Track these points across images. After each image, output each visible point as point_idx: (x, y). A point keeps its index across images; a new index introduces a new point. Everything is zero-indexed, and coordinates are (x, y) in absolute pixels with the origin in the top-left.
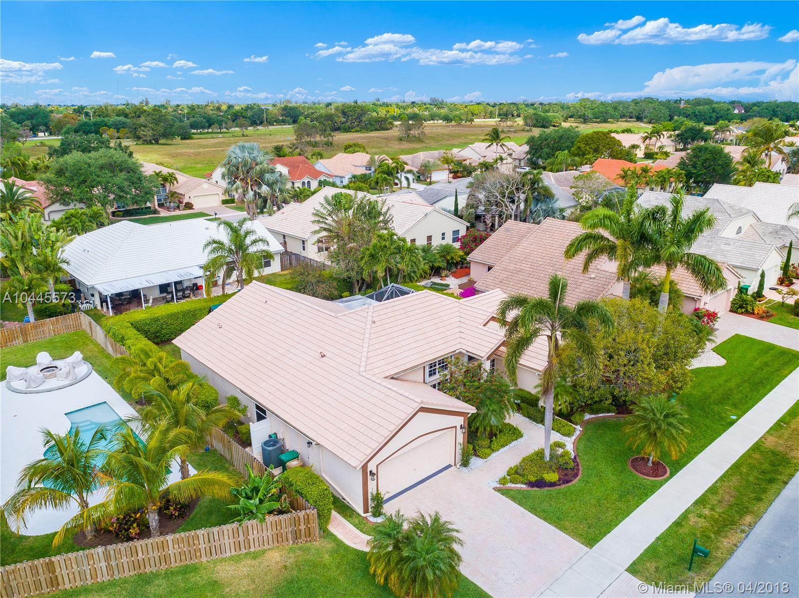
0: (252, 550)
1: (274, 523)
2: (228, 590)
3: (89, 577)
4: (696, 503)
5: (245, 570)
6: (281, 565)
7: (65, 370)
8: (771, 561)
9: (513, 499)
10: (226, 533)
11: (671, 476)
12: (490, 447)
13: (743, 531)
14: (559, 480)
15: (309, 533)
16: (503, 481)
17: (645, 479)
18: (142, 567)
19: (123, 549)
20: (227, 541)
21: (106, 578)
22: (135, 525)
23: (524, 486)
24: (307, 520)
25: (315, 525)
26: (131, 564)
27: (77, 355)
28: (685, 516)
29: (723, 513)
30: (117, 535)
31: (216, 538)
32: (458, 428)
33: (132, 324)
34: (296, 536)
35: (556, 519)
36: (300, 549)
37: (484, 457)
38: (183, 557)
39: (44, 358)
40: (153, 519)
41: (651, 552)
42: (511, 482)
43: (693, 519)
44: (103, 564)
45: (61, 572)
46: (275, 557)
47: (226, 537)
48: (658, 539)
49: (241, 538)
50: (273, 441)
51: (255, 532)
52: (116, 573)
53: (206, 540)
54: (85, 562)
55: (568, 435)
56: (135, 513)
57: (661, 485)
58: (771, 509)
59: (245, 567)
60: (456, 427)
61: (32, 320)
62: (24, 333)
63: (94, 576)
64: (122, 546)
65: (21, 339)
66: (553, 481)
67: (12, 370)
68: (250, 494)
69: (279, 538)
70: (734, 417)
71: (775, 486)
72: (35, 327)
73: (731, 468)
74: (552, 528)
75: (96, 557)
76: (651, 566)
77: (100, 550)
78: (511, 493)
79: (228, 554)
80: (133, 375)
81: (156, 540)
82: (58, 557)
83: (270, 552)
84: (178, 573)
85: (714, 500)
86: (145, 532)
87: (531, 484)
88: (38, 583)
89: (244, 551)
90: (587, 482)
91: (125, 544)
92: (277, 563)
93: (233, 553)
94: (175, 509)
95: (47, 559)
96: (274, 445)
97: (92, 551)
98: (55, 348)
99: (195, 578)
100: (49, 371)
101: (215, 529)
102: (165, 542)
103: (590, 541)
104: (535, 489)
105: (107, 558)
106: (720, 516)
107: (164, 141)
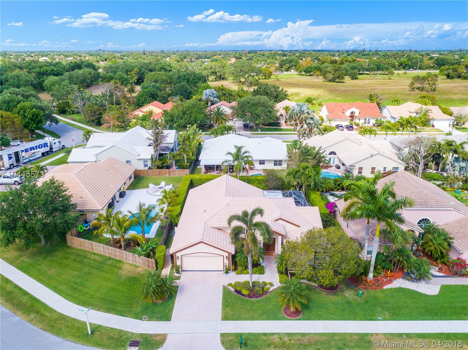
1: (143, 259)
11: (297, 320)
14: (248, 295)
15: (152, 267)
16: (230, 284)
17: (282, 314)
23: (234, 290)
24: (152, 263)
25: (154, 265)
28: (273, 334)
29: (292, 344)
32: (225, 257)
33: (191, 179)
34: (149, 266)
37: (237, 274)
39: (163, 184)
42: (232, 286)
43: (275, 337)
45: (94, 247)
49: (134, 259)
55: (281, 283)
59: (130, 268)
62: (169, 173)
66: (244, 294)
67: (151, 185)
69: (144, 264)
70: (380, 318)
72: (173, 172)
73: (330, 334)
74: (221, 307)
78: (226, 290)
85: (297, 337)
90: (258, 302)
92: (138, 271)
94: (133, 244)
103: (225, 318)
104: (235, 293)
106: (289, 344)
107: (338, 80)
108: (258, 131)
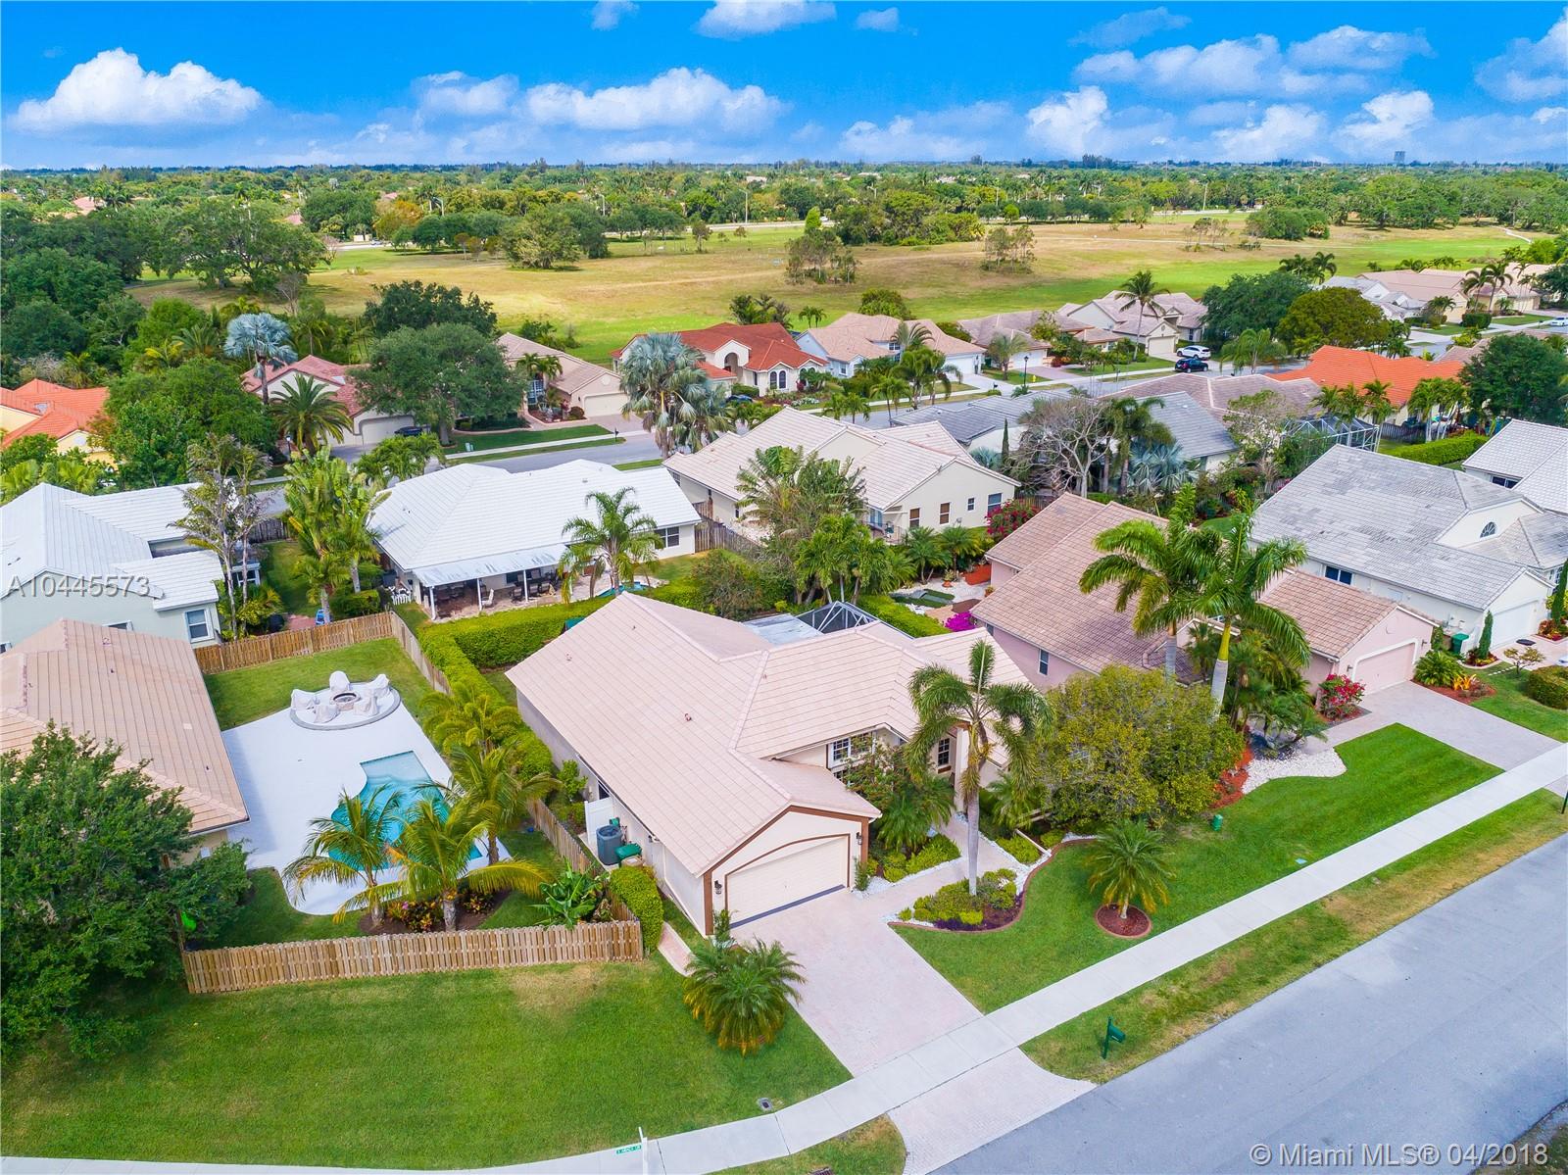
0: (559, 961)
1: (586, 932)
2: (522, 1003)
3: (371, 968)
4: (1165, 977)
5: (547, 984)
6: (591, 983)
7: (365, 700)
8: (1225, 1063)
9: (910, 940)
10: (528, 936)
11: (1151, 935)
12: (904, 867)
13: (1211, 1020)
14: (983, 922)
15: (630, 951)
16: (906, 914)
17: (1109, 936)
18: (431, 965)
19: (409, 940)
20: (530, 947)
21: (390, 972)
22: (428, 916)
23: (931, 925)
24: (628, 935)
25: (637, 941)
26: (418, 959)
27: (382, 679)
28: (1137, 992)
29: (1199, 994)
30: (407, 925)
31: (517, 941)
32: (853, 837)
33: (456, 639)
34: (614, 951)
35: (954, 973)
36: (618, 968)
37: (894, 879)
38: (478, 960)
39: (339, 680)
40: (449, 912)
41: (1066, 1030)
42: (916, 918)
43: (1148, 996)
44: (388, 955)
45: (343, 958)
46: (585, 974)
47: (528, 942)
48: (1083, 1015)
49: (547, 946)
50: (612, 830)
51: (563, 940)
52: (401, 967)
53: (505, 942)
54: (368, 950)
55: (1026, 861)
56: (430, 901)
57: (1129, 947)
58: (1272, 997)
59: (545, 981)
60: (849, 835)
61: (327, 619)
62: (316, 638)
63: (377, 968)
64: (410, 937)
65: (311, 647)
66: (971, 923)
67: (297, 695)
68: (563, 894)
69: (592, 951)
70: (1300, 862)
71: (1300, 967)
72: (331, 631)
73: (1247, 936)
74: (945, 982)
75: (380, 945)
76: (1055, 1046)
77: (385, 938)
78: (910, 932)
79: (530, 963)
80: (447, 721)
81: (450, 934)
82: (340, 940)
83: (580, 968)
84: (471, 976)
85: (1194, 975)
86: (437, 925)
87: (941, 924)
88: (317, 967)
89: (549, 962)
90: (1022, 930)
91: (413, 935)
92: (585, 980)
93: (536, 962)
94: (477, 903)
95: (328, 941)
96: (611, 834)
97: (376, 938)
98: (355, 662)
99: (487, 985)
100: (344, 700)
101: (516, 931)
102: (457, 939)
103: (988, 1005)
104: (946, 930)
105: (393, 949)
106: (1192, 997)
107: (561, 263)
108: (466, 451)
